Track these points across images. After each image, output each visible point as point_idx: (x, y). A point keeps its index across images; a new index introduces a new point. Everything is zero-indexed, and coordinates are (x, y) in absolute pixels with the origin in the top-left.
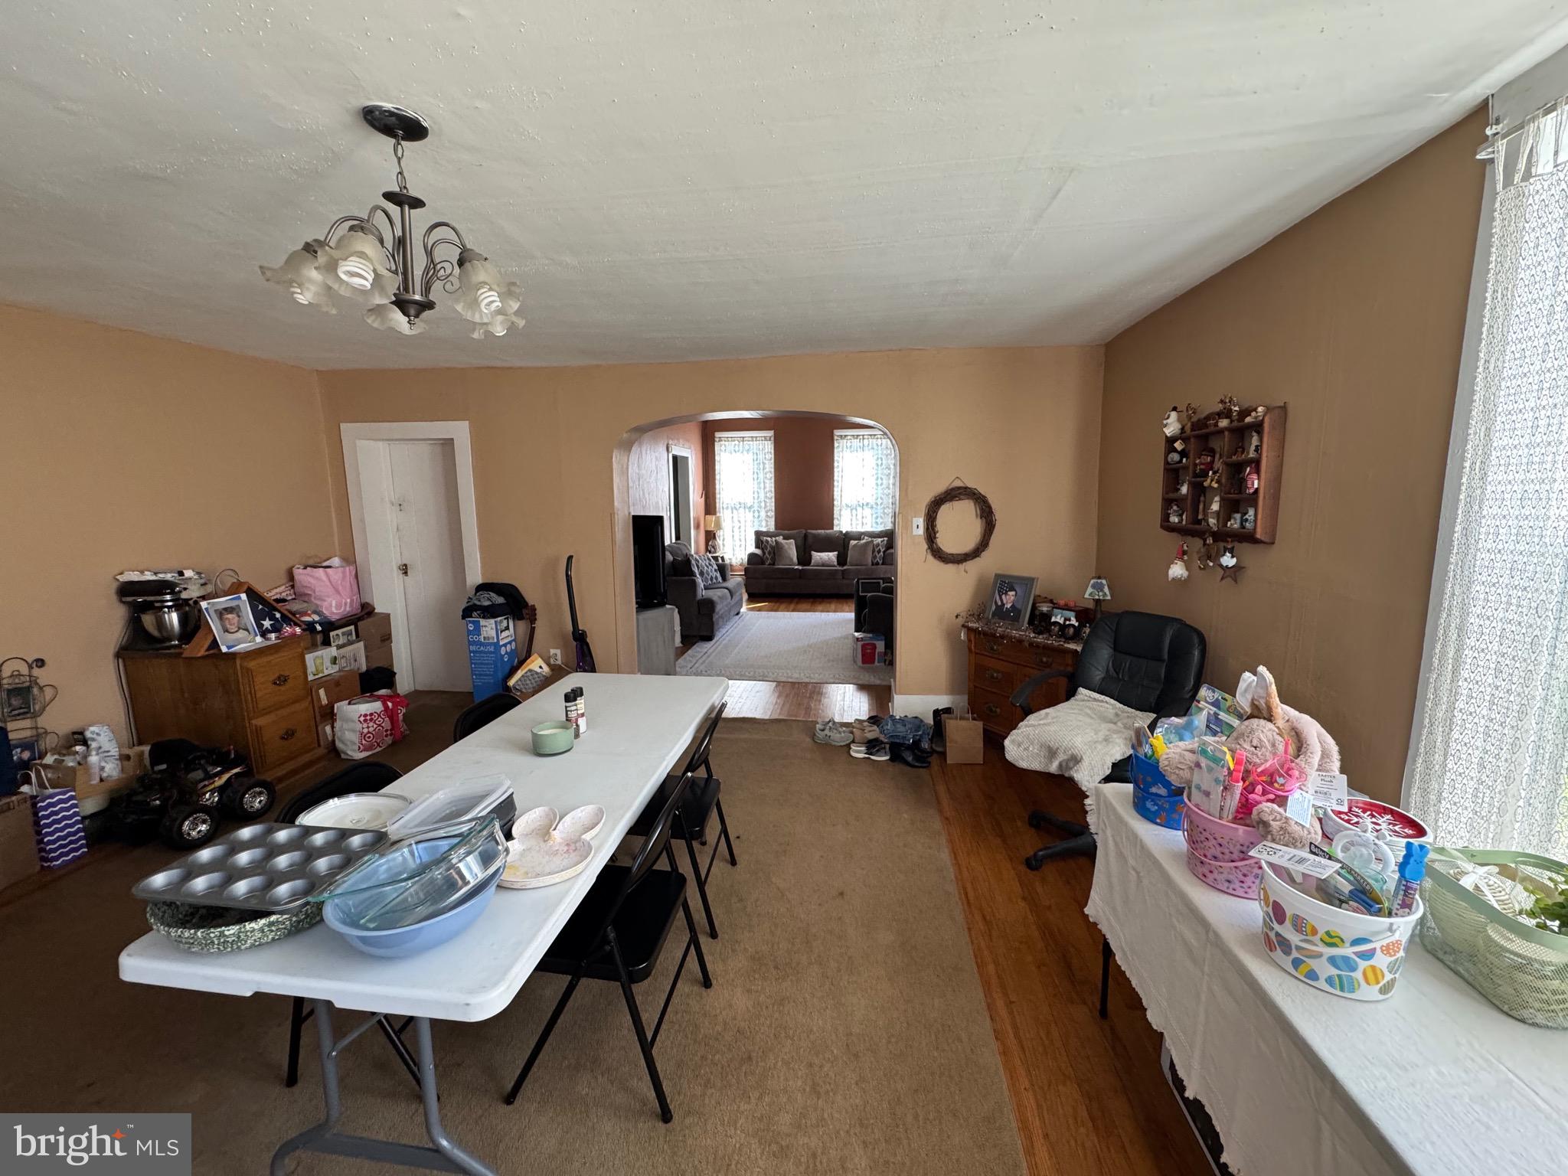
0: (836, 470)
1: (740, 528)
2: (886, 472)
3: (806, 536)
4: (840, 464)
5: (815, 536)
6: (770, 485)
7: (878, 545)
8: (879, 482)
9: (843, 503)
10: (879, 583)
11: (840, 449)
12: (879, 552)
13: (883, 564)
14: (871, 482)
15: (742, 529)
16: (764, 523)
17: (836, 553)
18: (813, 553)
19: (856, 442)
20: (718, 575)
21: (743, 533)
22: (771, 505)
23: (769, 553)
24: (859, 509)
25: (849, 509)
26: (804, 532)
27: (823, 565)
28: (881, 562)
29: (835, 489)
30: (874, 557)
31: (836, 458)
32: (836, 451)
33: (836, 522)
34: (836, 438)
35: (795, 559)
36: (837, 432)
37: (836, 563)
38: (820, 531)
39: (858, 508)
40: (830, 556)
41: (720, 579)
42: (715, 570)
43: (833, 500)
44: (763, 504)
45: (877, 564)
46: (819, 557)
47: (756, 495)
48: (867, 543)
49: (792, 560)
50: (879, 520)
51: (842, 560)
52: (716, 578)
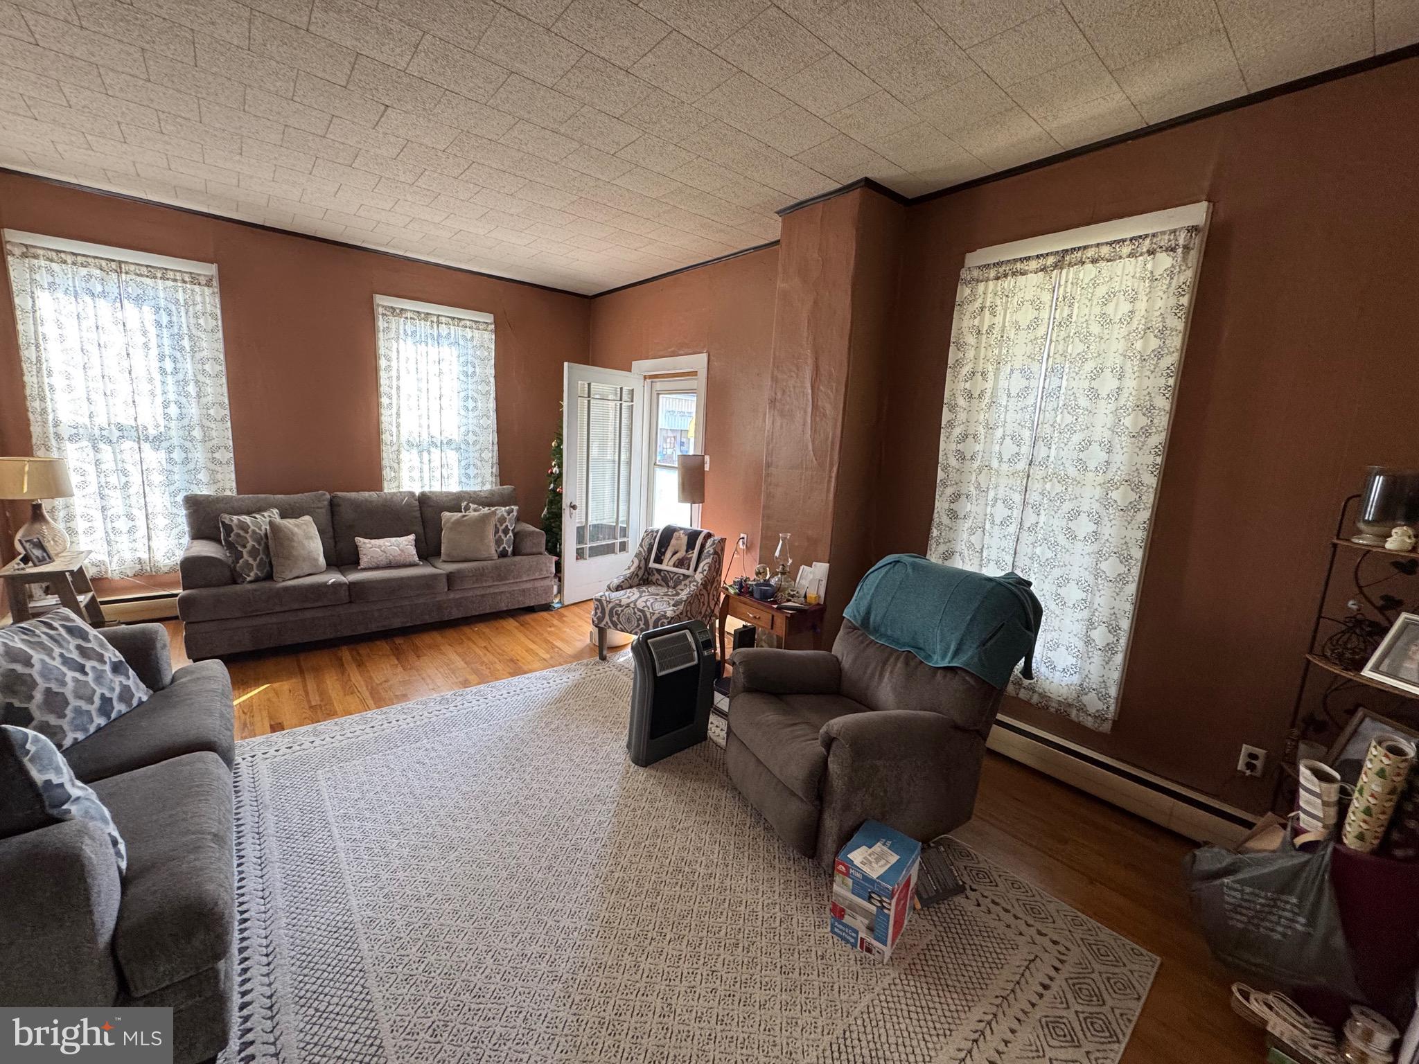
0: (383, 375)
1: (126, 486)
2: (485, 388)
3: (333, 505)
4: (394, 364)
5: (357, 506)
6: (217, 390)
7: (502, 520)
8: (471, 404)
9: (403, 439)
10: (685, 635)
11: (392, 334)
12: (506, 531)
13: (515, 553)
14: (453, 403)
15: (135, 488)
16: (203, 476)
17: (412, 537)
18: (360, 541)
19: (423, 327)
20: (132, 680)
21: (137, 501)
22: (224, 434)
23: (254, 553)
24: (436, 453)
25: (415, 451)
26: (328, 496)
27: (390, 566)
28: (510, 550)
29: (384, 411)
30: (498, 542)
31: (382, 351)
32: (381, 335)
33: (387, 473)
34: (380, 310)
35: (322, 560)
36: (382, 301)
37: (416, 559)
38: (366, 494)
39: (432, 449)
40: (403, 546)
41: (141, 693)
42: (116, 668)
43: (378, 433)
44: (197, 433)
45: (503, 554)
46: (373, 548)
47: (173, 410)
48: (484, 519)
49: (316, 560)
50: (472, 471)
51: (428, 550)
52: (126, 695)
